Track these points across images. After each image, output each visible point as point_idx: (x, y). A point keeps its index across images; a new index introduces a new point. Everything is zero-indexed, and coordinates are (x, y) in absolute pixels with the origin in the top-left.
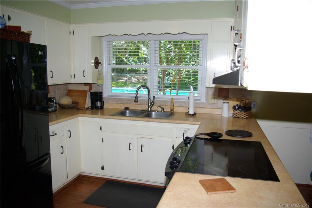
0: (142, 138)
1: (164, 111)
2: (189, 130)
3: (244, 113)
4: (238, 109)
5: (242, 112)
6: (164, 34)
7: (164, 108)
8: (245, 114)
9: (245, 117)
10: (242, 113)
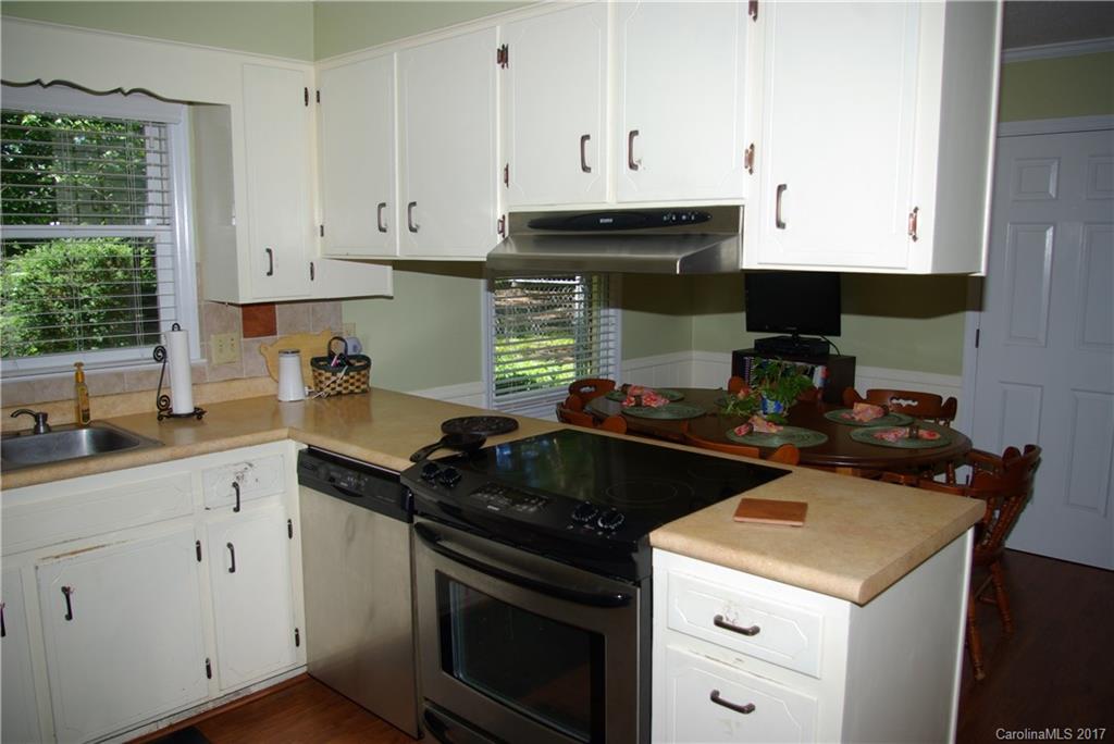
0: (57, 557)
1: (49, 429)
2: (251, 465)
3: (357, 377)
4: (339, 366)
5: (351, 374)
6: (49, 85)
7: (45, 416)
8: (358, 380)
9: (358, 387)
10: (352, 377)
